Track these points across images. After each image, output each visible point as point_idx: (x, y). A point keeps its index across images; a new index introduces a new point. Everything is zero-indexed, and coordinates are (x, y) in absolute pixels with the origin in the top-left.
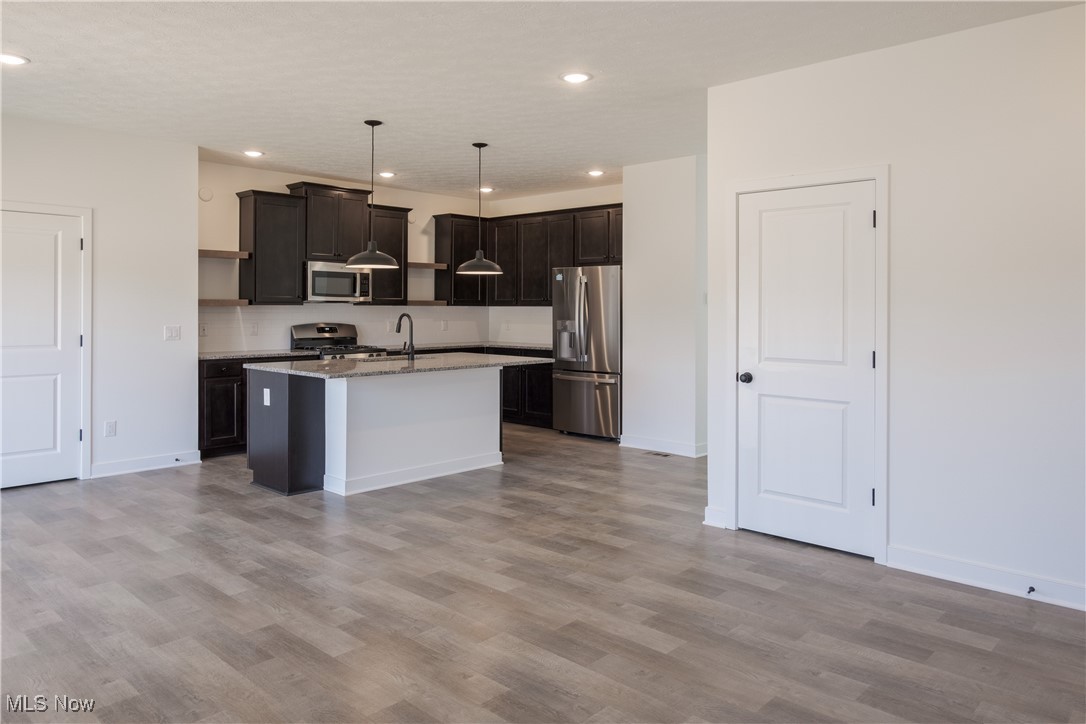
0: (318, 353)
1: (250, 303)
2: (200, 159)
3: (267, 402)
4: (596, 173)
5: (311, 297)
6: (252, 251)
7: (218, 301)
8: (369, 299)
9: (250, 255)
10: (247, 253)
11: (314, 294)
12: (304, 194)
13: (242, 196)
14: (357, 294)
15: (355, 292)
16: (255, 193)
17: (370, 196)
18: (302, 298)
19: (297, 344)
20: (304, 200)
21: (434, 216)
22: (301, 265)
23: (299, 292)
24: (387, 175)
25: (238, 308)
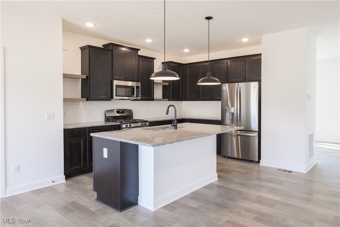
0: (120, 123)
1: (87, 100)
2: (64, 30)
3: (105, 155)
4: (245, 40)
5: (115, 97)
6: (88, 75)
7: (72, 99)
8: (139, 98)
9: (87, 77)
10: (86, 76)
11: (116, 95)
12: (111, 49)
13: (82, 49)
14: (135, 96)
15: (134, 94)
16: (90, 47)
17: (139, 52)
18: (111, 98)
19: (107, 119)
20: (111, 52)
21: (162, 63)
22: (110, 82)
23: (109, 95)
24: (149, 41)
25: (81, 102)
